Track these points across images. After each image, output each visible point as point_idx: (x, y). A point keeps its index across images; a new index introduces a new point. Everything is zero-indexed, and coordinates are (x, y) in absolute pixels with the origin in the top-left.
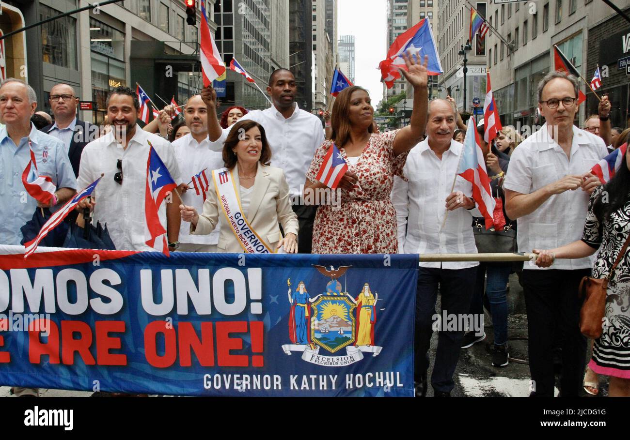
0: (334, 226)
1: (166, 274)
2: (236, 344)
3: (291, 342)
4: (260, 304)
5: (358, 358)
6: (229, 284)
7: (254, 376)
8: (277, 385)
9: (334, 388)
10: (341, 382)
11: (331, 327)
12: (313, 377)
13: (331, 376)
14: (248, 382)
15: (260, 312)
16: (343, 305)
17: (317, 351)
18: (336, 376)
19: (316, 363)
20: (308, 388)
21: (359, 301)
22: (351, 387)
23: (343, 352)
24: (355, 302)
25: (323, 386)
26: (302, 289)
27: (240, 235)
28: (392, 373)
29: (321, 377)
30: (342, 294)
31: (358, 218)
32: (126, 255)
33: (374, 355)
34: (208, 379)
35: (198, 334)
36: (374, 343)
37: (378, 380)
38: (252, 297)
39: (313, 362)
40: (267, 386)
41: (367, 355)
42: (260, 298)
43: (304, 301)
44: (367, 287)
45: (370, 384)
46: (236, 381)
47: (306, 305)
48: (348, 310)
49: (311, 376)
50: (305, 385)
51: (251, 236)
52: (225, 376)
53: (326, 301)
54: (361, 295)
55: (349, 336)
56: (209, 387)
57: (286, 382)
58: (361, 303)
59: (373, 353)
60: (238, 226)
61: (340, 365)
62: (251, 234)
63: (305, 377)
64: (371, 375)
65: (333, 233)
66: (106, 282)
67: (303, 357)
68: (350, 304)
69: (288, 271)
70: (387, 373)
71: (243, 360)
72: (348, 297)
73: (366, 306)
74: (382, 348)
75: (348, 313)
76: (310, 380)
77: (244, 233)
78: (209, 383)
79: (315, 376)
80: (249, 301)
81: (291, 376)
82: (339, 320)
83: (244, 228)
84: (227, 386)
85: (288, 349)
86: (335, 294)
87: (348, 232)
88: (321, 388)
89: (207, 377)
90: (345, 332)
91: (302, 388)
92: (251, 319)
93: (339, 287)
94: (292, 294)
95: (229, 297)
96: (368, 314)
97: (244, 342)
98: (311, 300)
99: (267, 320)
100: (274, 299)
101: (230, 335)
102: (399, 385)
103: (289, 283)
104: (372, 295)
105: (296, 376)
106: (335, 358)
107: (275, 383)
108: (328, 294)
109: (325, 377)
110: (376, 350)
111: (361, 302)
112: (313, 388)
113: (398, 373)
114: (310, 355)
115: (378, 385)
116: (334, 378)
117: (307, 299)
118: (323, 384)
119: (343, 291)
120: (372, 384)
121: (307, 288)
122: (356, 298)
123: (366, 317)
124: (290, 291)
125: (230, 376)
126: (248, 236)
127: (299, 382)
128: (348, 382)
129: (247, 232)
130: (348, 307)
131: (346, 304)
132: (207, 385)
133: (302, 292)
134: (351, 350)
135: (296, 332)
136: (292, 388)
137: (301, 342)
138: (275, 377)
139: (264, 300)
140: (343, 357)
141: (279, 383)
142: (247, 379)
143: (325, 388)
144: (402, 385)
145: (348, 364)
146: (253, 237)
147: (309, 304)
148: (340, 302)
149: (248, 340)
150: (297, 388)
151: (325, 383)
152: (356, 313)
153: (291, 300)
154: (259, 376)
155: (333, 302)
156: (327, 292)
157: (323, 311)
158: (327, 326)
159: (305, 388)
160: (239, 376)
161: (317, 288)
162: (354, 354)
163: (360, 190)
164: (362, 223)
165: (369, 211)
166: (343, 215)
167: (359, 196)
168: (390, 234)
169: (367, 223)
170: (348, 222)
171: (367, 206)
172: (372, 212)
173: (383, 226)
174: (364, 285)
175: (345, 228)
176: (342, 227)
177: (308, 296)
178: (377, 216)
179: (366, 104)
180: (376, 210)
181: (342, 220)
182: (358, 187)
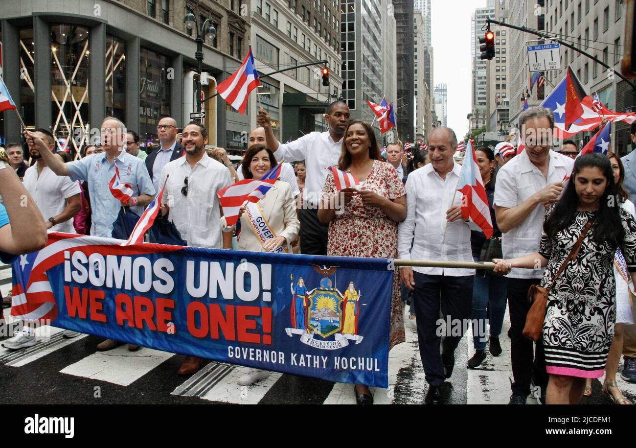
1: (204, 265)
2: (251, 325)
3: (292, 327)
4: (269, 294)
5: (345, 344)
6: (247, 276)
7: (265, 351)
8: (281, 360)
9: (324, 367)
10: (330, 363)
11: (323, 316)
12: (309, 356)
13: (322, 357)
14: (260, 355)
15: (269, 300)
16: (333, 298)
17: (312, 336)
18: (326, 357)
19: (311, 345)
20: (304, 365)
21: (345, 296)
22: (338, 368)
23: (332, 338)
24: (343, 297)
25: (316, 364)
26: (301, 283)
27: (261, 235)
28: (372, 359)
29: (314, 357)
30: (332, 289)
31: (359, 232)
33: (357, 343)
34: (231, 350)
35: (224, 313)
37: (360, 364)
38: (264, 288)
39: (309, 344)
40: (274, 360)
41: (351, 342)
42: (270, 289)
43: (303, 293)
44: (352, 285)
45: (353, 366)
46: (251, 354)
47: (304, 297)
48: (337, 303)
49: (307, 356)
50: (302, 362)
51: (270, 236)
52: (243, 349)
53: (320, 295)
54: (347, 291)
55: (337, 325)
56: (232, 356)
57: (288, 359)
58: (347, 298)
59: (355, 341)
61: (329, 349)
62: (270, 234)
63: (302, 356)
64: (355, 360)
66: (164, 269)
67: (301, 340)
68: (339, 298)
69: (291, 268)
70: (368, 359)
71: (256, 338)
72: (337, 292)
73: (351, 301)
75: (337, 306)
76: (306, 359)
77: (264, 234)
78: (232, 353)
79: (310, 356)
80: (262, 291)
81: (292, 354)
82: (330, 311)
83: (265, 229)
84: (245, 357)
85: (290, 331)
86: (327, 289)
88: (315, 366)
89: (231, 349)
90: (334, 322)
91: (300, 365)
92: (262, 305)
93: (330, 283)
94: (294, 287)
95: (247, 287)
96: (353, 307)
97: (257, 324)
98: (308, 293)
99: (275, 306)
100: (280, 290)
101: (247, 317)
102: (376, 370)
103: (291, 278)
104: (356, 292)
105: (296, 354)
106: (326, 342)
107: (280, 358)
108: (321, 288)
109: (318, 357)
110: (358, 339)
112: (309, 366)
113: (376, 360)
114: (306, 338)
115: (360, 368)
116: (325, 359)
117: (305, 291)
118: (316, 363)
119: (333, 287)
120: (355, 367)
121: (305, 283)
122: (343, 294)
123: (350, 309)
124: (292, 284)
125: (247, 349)
127: (298, 359)
128: (336, 363)
129: (268, 232)
130: (337, 301)
131: (335, 298)
132: (231, 354)
133: (301, 286)
134: (338, 336)
135: (296, 319)
136: (292, 364)
137: (300, 327)
138: (280, 353)
139: (272, 291)
140: (332, 342)
141: (283, 358)
142: (259, 352)
143: (318, 367)
144: (378, 370)
145: (336, 348)
147: (307, 296)
148: (331, 296)
149: (261, 322)
150: (296, 364)
151: (318, 363)
152: (343, 306)
153: (293, 292)
154: (268, 351)
155: (325, 296)
157: (317, 302)
158: (320, 315)
159: (302, 365)
160: (253, 350)
161: (313, 283)
162: (341, 341)
163: (363, 210)
164: (363, 236)
165: (369, 227)
166: (348, 230)
167: (362, 215)
168: (390, 245)
169: (367, 237)
170: (351, 235)
171: (368, 223)
172: (372, 228)
173: (383, 239)
174: (349, 283)
175: (349, 240)
176: (347, 239)
177: (306, 289)
178: (376, 231)
179: (355, 136)
180: (376, 227)
181: (346, 233)
182: (362, 207)
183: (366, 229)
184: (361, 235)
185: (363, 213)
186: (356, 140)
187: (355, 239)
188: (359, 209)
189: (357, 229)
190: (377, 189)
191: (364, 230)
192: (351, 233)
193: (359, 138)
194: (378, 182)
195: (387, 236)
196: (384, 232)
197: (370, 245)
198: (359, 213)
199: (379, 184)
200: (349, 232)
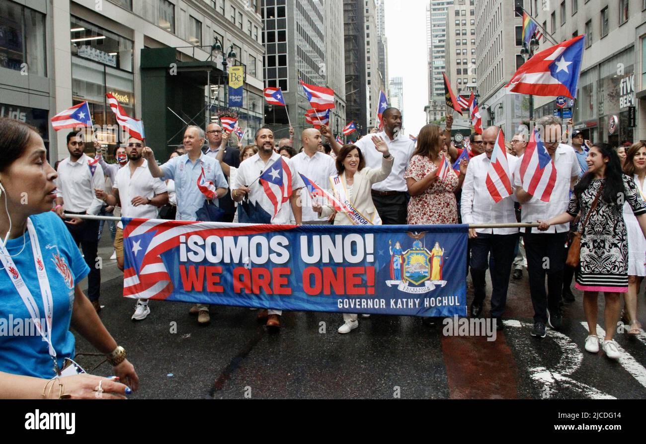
1: (316, 238)
2: (357, 281)
3: (391, 279)
4: (373, 256)
5: (432, 288)
6: (354, 244)
7: (369, 300)
8: (383, 305)
9: (417, 307)
10: (422, 303)
11: (415, 269)
12: (405, 300)
13: (415, 300)
14: (365, 304)
15: (373, 261)
17: (407, 284)
18: (419, 300)
19: (407, 291)
20: (401, 307)
21: (432, 253)
22: (428, 306)
23: (423, 285)
24: (430, 254)
25: (411, 305)
26: (398, 246)
28: (453, 297)
29: (409, 300)
30: (422, 249)
33: (442, 286)
34: (340, 302)
35: (335, 274)
36: (442, 278)
37: (444, 302)
38: (367, 252)
39: (405, 291)
40: (377, 306)
41: (437, 286)
42: (372, 252)
43: (399, 253)
44: (437, 245)
45: (439, 304)
46: (357, 303)
47: (400, 256)
48: (426, 259)
49: (403, 300)
50: (399, 305)
52: (351, 300)
53: (412, 253)
54: (433, 249)
55: (426, 274)
56: (341, 307)
57: (388, 304)
58: (433, 254)
59: (441, 285)
61: (421, 293)
63: (399, 300)
64: (440, 299)
66: (279, 244)
67: (399, 288)
68: (427, 254)
69: (389, 235)
70: (450, 297)
71: (362, 291)
72: (426, 250)
73: (437, 256)
74: (446, 282)
75: (426, 261)
76: (402, 302)
78: (341, 304)
79: (406, 300)
80: (366, 254)
81: (391, 300)
82: (420, 265)
84: (352, 306)
85: (389, 283)
86: (418, 249)
88: (409, 307)
89: (340, 301)
90: (425, 272)
91: (398, 307)
92: (367, 265)
93: (420, 244)
94: (392, 249)
95: (354, 252)
96: (438, 261)
97: (363, 280)
98: (403, 253)
99: (377, 265)
100: (381, 253)
101: (354, 275)
102: (457, 304)
103: (390, 242)
104: (440, 249)
105: (394, 300)
106: (418, 288)
107: (382, 304)
108: (414, 249)
109: (412, 300)
110: (443, 283)
112: (405, 307)
113: (456, 297)
114: (403, 287)
115: (444, 305)
116: (417, 300)
117: (401, 252)
118: (411, 304)
119: (423, 247)
120: (441, 304)
121: (401, 245)
122: (431, 251)
123: (437, 263)
124: (390, 247)
125: (354, 300)
127: (396, 303)
128: (426, 303)
130: (426, 257)
131: (425, 255)
132: (340, 305)
133: (398, 248)
134: (427, 283)
135: (394, 273)
136: (392, 307)
137: (397, 279)
138: (381, 300)
139: (375, 254)
140: (423, 288)
141: (384, 304)
142: (364, 302)
143: (412, 307)
144: (459, 304)
145: (426, 292)
147: (402, 255)
148: (422, 254)
149: (365, 278)
150: (395, 307)
151: (412, 304)
152: (431, 260)
153: (391, 253)
154: (372, 300)
155: (417, 254)
157: (411, 259)
158: (413, 268)
159: (400, 307)
160: (359, 300)
161: (407, 246)
162: (430, 286)
174: (435, 243)
177: (402, 250)
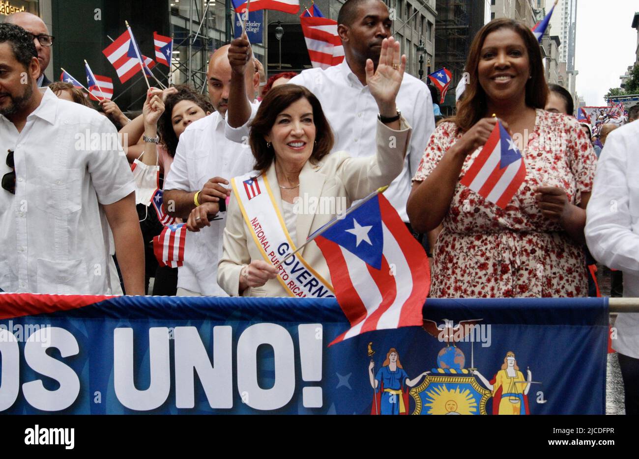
0: (466, 278)
1: (158, 336)
4: (319, 390)
6: (265, 353)
15: (319, 404)
16: (468, 391)
21: (497, 385)
24: (490, 387)
26: (393, 361)
27: (291, 283)
30: (465, 371)
31: (513, 263)
32: (89, 303)
38: (305, 378)
42: (319, 378)
43: (398, 384)
44: (510, 360)
47: (400, 392)
48: (478, 402)
51: (310, 282)
53: (436, 385)
54: (501, 373)
58: (501, 389)
60: (284, 266)
62: (309, 279)
65: (466, 291)
66: (53, 352)
68: (480, 390)
72: (476, 377)
73: (510, 394)
75: (477, 407)
77: (298, 278)
80: (300, 384)
83: (296, 269)
86: (453, 371)
87: (493, 289)
93: (460, 358)
94: (375, 371)
95: (266, 378)
96: (515, 409)
98: (410, 383)
100: (343, 381)
103: (370, 351)
104: (520, 374)
108: (441, 371)
111: (501, 386)
117: (402, 380)
119: (467, 366)
122: (492, 380)
124: (372, 365)
126: (305, 282)
129: (302, 275)
130: (477, 398)
131: (473, 391)
133: (393, 367)
139: (326, 383)
146: (314, 283)
147: (406, 389)
148: (463, 387)
152: (491, 407)
153: (374, 383)
155: (450, 386)
156: (437, 367)
157: (431, 402)
163: (519, 215)
164: (521, 272)
165: (533, 251)
166: (487, 259)
167: (517, 226)
168: (575, 292)
169: (530, 273)
170: (495, 270)
171: (530, 242)
172: (539, 253)
173: (561, 278)
174: (505, 355)
175: (489, 280)
176: (484, 279)
177: (405, 374)
178: (548, 261)
179: (502, 59)
180: (547, 251)
181: (483, 266)
182: (516, 209)
183: (528, 255)
184: (519, 269)
185: (519, 221)
186: (507, 67)
187: (505, 277)
188: (512, 212)
189: (507, 256)
190: (550, 171)
191: (524, 258)
192: (494, 265)
193: (513, 64)
194: (550, 157)
195: (570, 271)
196: (563, 261)
197: (535, 290)
198: (511, 221)
199: (552, 160)
200: (490, 263)
